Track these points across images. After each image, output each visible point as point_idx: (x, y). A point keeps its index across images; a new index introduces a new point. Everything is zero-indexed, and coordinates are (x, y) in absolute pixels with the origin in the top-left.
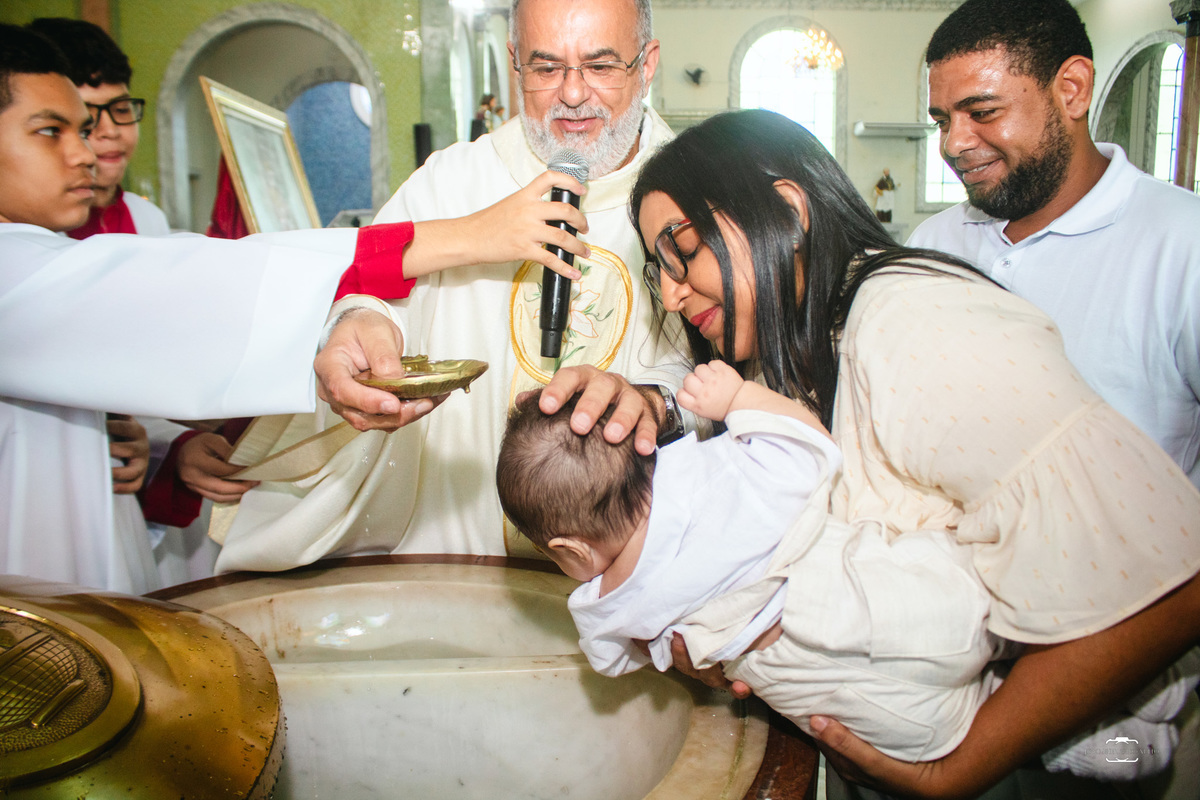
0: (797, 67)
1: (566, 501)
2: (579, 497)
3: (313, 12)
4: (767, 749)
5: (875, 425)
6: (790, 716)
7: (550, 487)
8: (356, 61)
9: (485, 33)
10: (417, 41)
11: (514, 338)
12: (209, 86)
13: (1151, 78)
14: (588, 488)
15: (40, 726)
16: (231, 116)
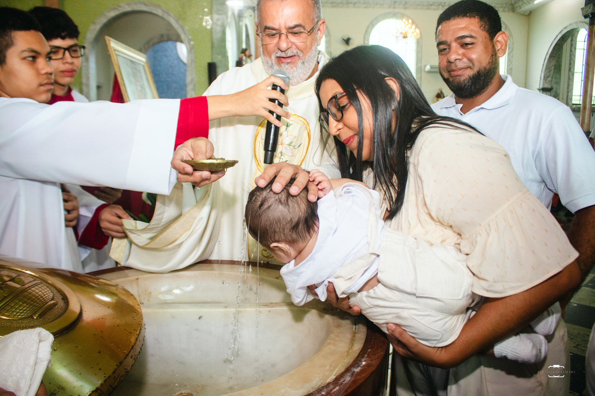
0: (397, 37)
1: (279, 225)
2: (285, 223)
3: (159, 7)
4: (365, 342)
5: (425, 197)
6: (377, 323)
7: (271, 219)
8: (180, 31)
9: (243, 18)
10: (210, 22)
11: (255, 156)
12: (109, 40)
13: (572, 45)
14: (289, 219)
15: (37, 318)
16: (120, 56)
